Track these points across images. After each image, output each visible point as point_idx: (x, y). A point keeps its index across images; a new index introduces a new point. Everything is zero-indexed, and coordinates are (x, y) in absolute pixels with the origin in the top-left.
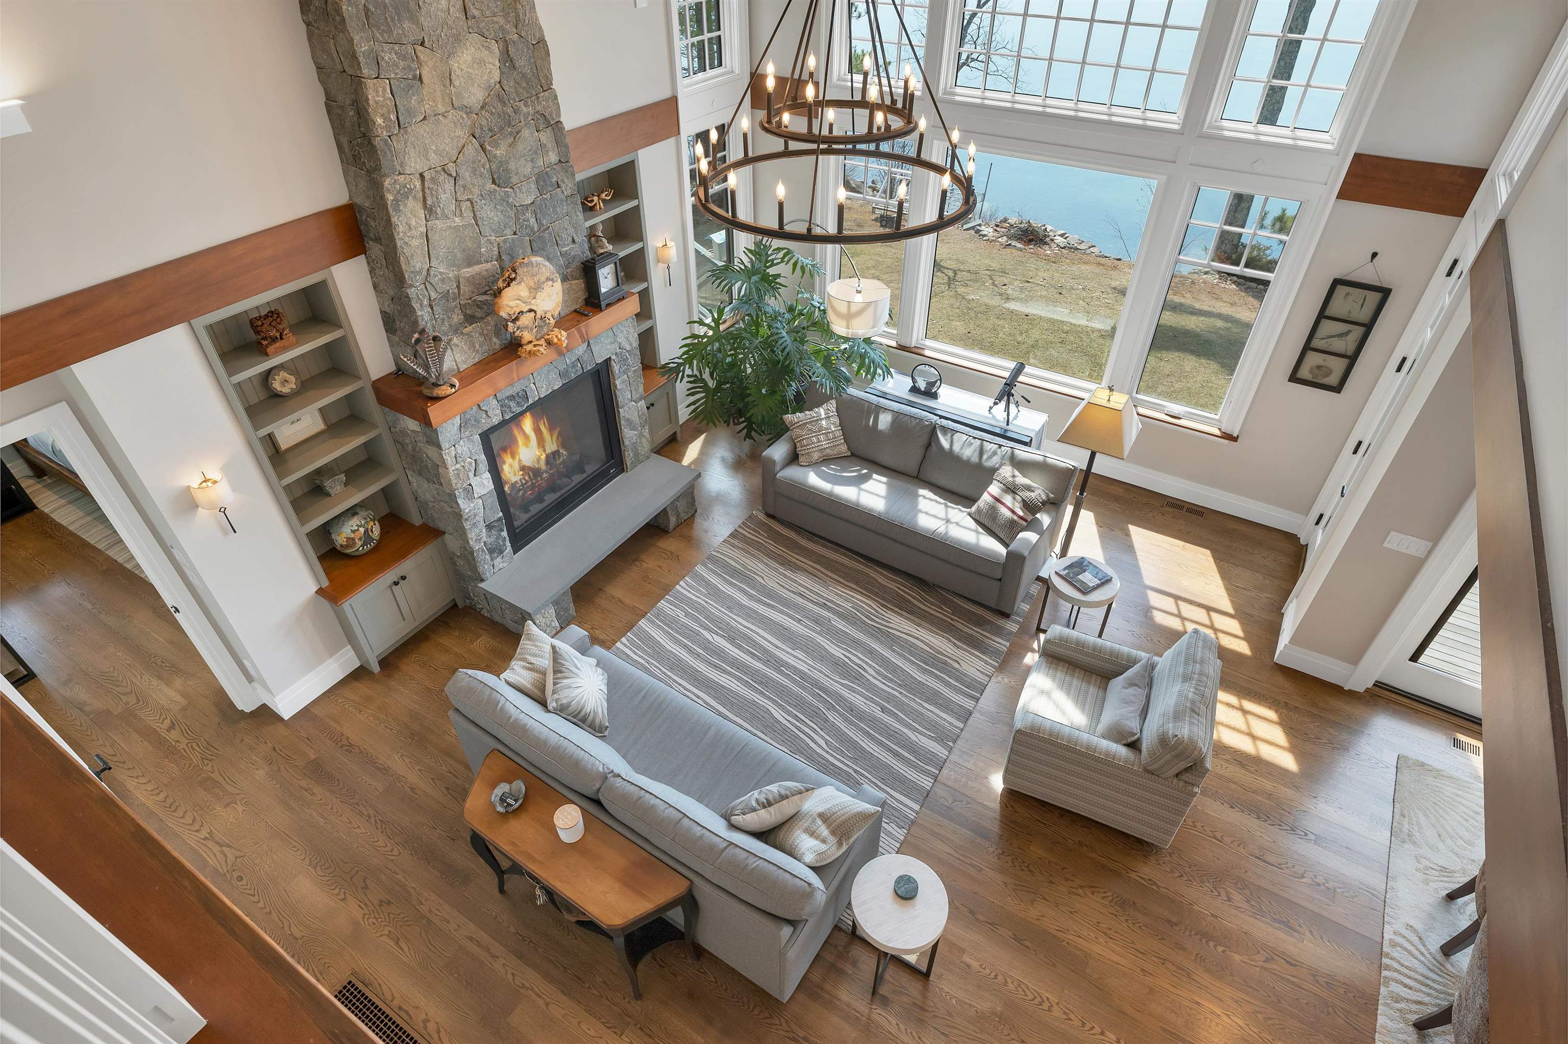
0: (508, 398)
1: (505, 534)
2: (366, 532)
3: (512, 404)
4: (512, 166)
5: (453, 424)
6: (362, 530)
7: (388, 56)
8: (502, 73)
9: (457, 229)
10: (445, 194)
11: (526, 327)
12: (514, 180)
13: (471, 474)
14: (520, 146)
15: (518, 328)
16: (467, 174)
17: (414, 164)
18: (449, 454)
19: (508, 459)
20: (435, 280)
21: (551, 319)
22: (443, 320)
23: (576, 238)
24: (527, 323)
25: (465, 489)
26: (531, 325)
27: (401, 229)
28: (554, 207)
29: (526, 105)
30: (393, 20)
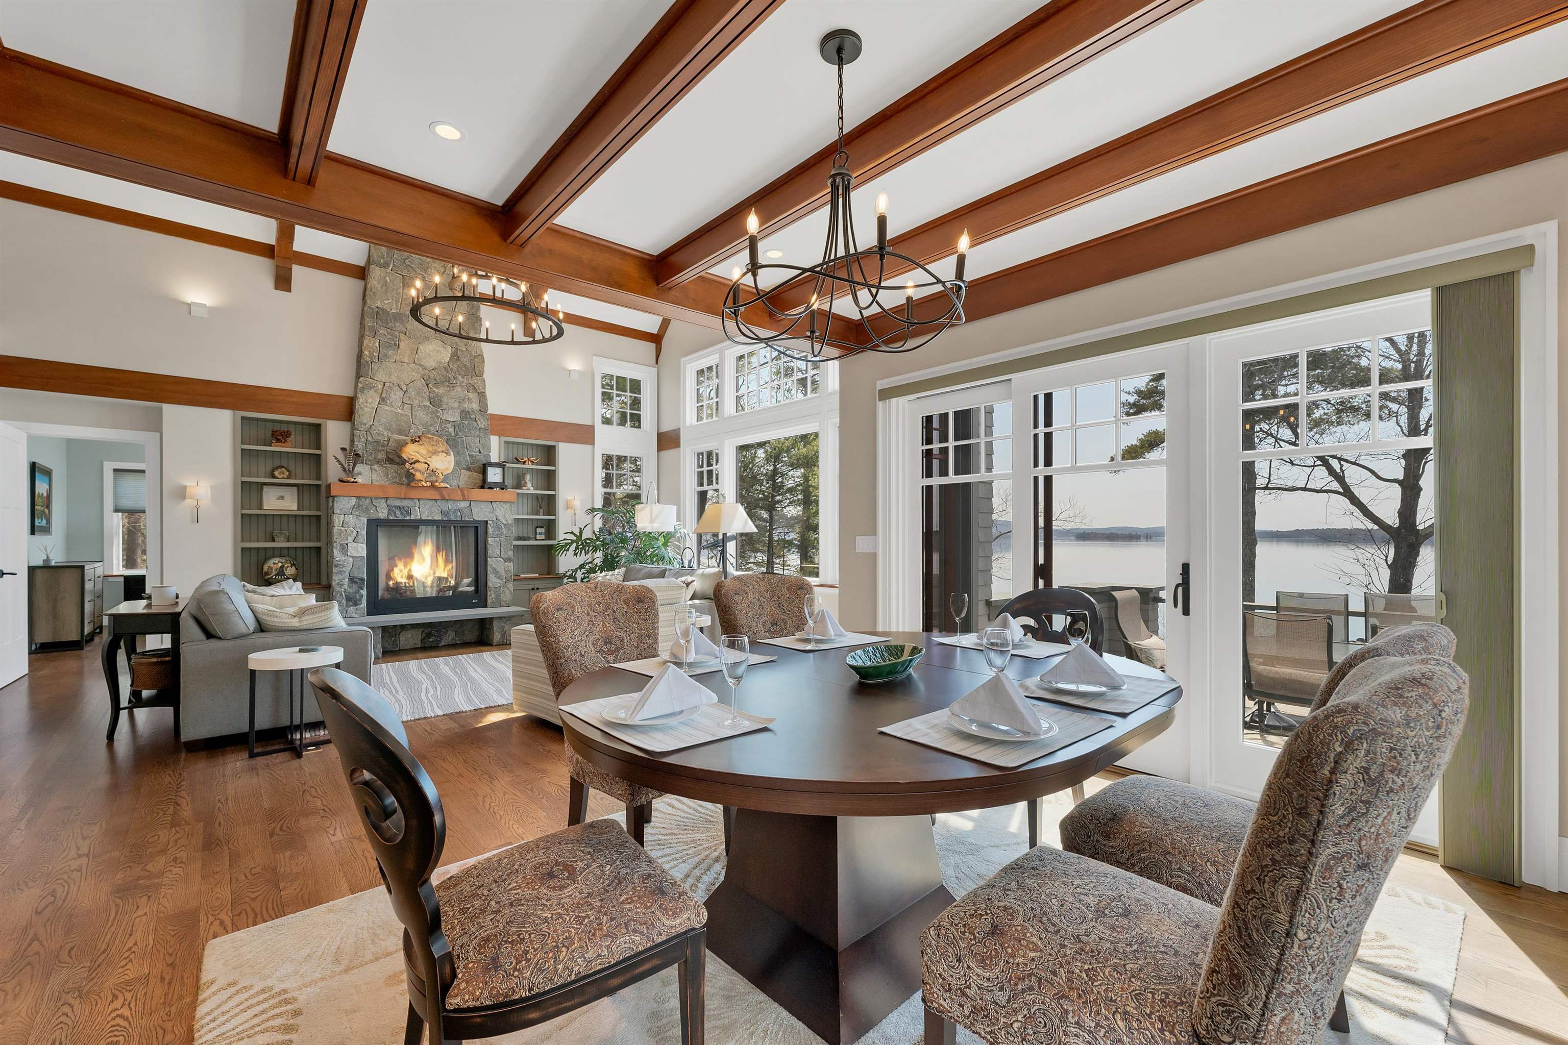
0: (395, 507)
1: (364, 592)
2: (282, 567)
3: (398, 513)
4: (445, 400)
5: (348, 502)
6: (280, 565)
7: (382, 331)
8: (450, 359)
9: (397, 413)
10: (396, 396)
11: (419, 471)
12: (444, 406)
13: (350, 539)
14: (453, 393)
15: (413, 468)
16: (413, 393)
17: (381, 376)
18: (338, 518)
19: (400, 565)
20: (373, 432)
21: (441, 475)
22: (371, 453)
23: (482, 451)
24: (420, 468)
25: (341, 545)
26: (423, 470)
27: (361, 400)
28: (469, 430)
29: (463, 378)
30: (391, 320)
